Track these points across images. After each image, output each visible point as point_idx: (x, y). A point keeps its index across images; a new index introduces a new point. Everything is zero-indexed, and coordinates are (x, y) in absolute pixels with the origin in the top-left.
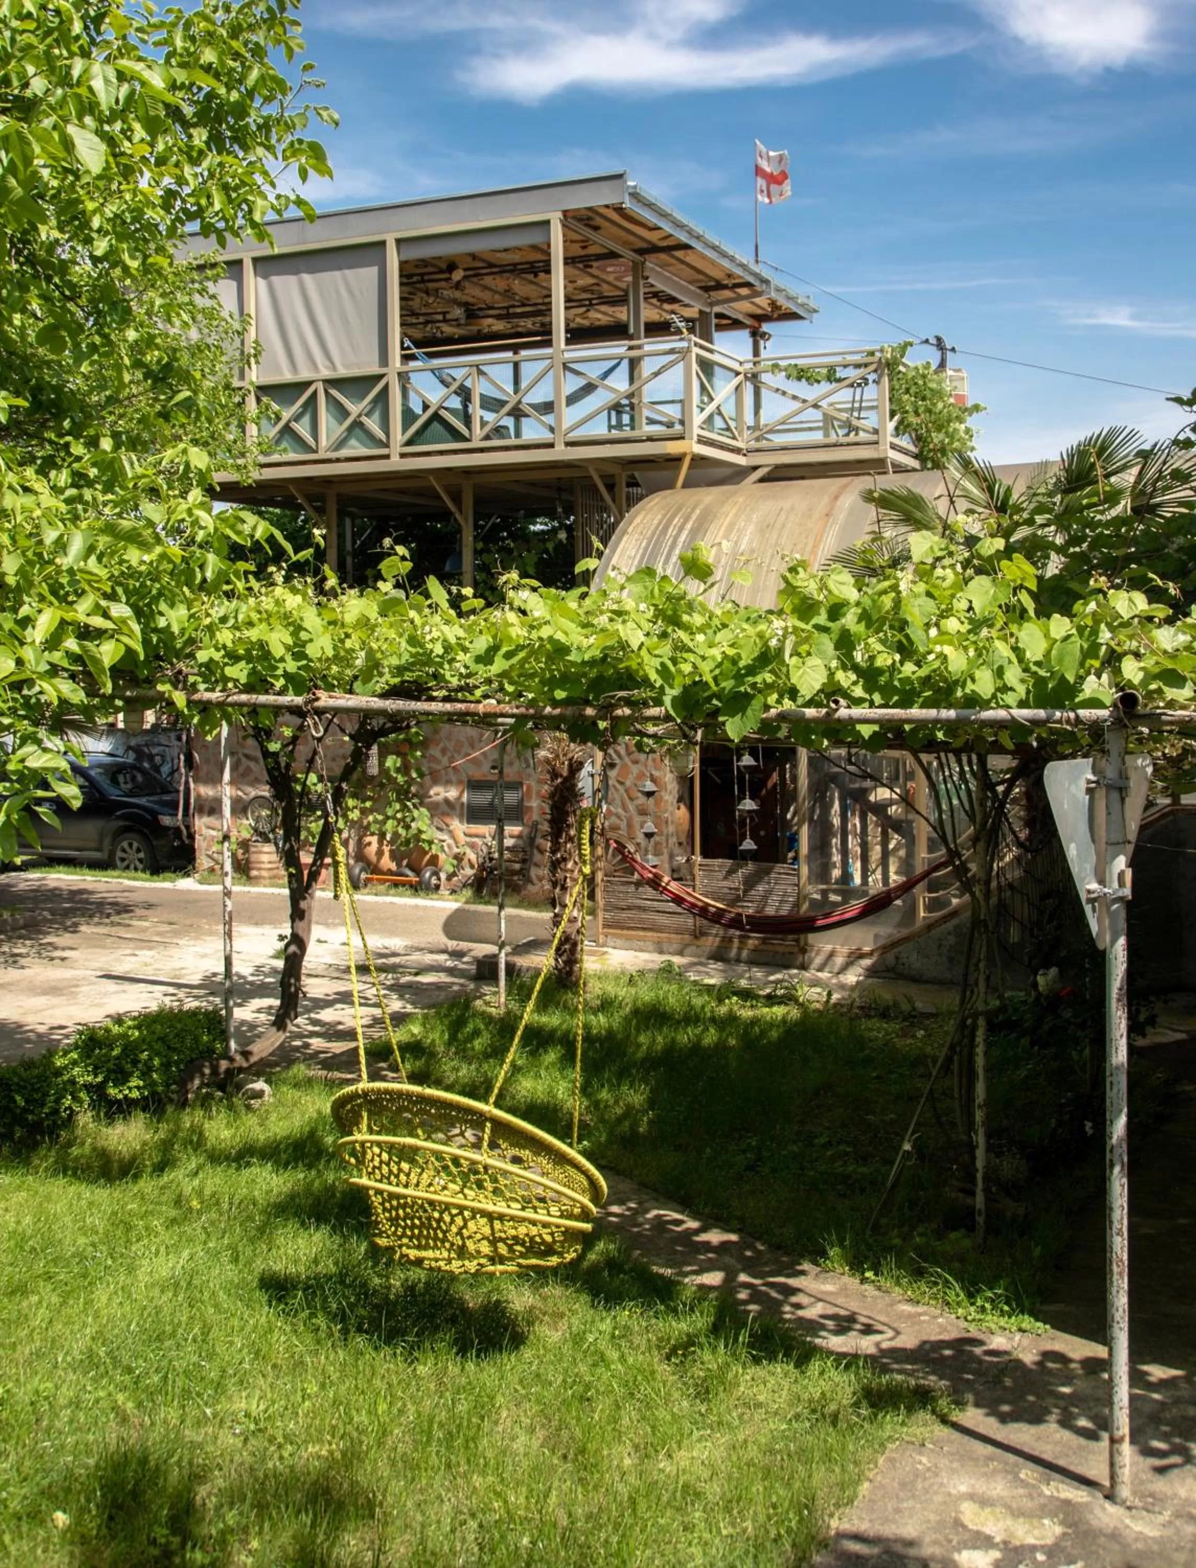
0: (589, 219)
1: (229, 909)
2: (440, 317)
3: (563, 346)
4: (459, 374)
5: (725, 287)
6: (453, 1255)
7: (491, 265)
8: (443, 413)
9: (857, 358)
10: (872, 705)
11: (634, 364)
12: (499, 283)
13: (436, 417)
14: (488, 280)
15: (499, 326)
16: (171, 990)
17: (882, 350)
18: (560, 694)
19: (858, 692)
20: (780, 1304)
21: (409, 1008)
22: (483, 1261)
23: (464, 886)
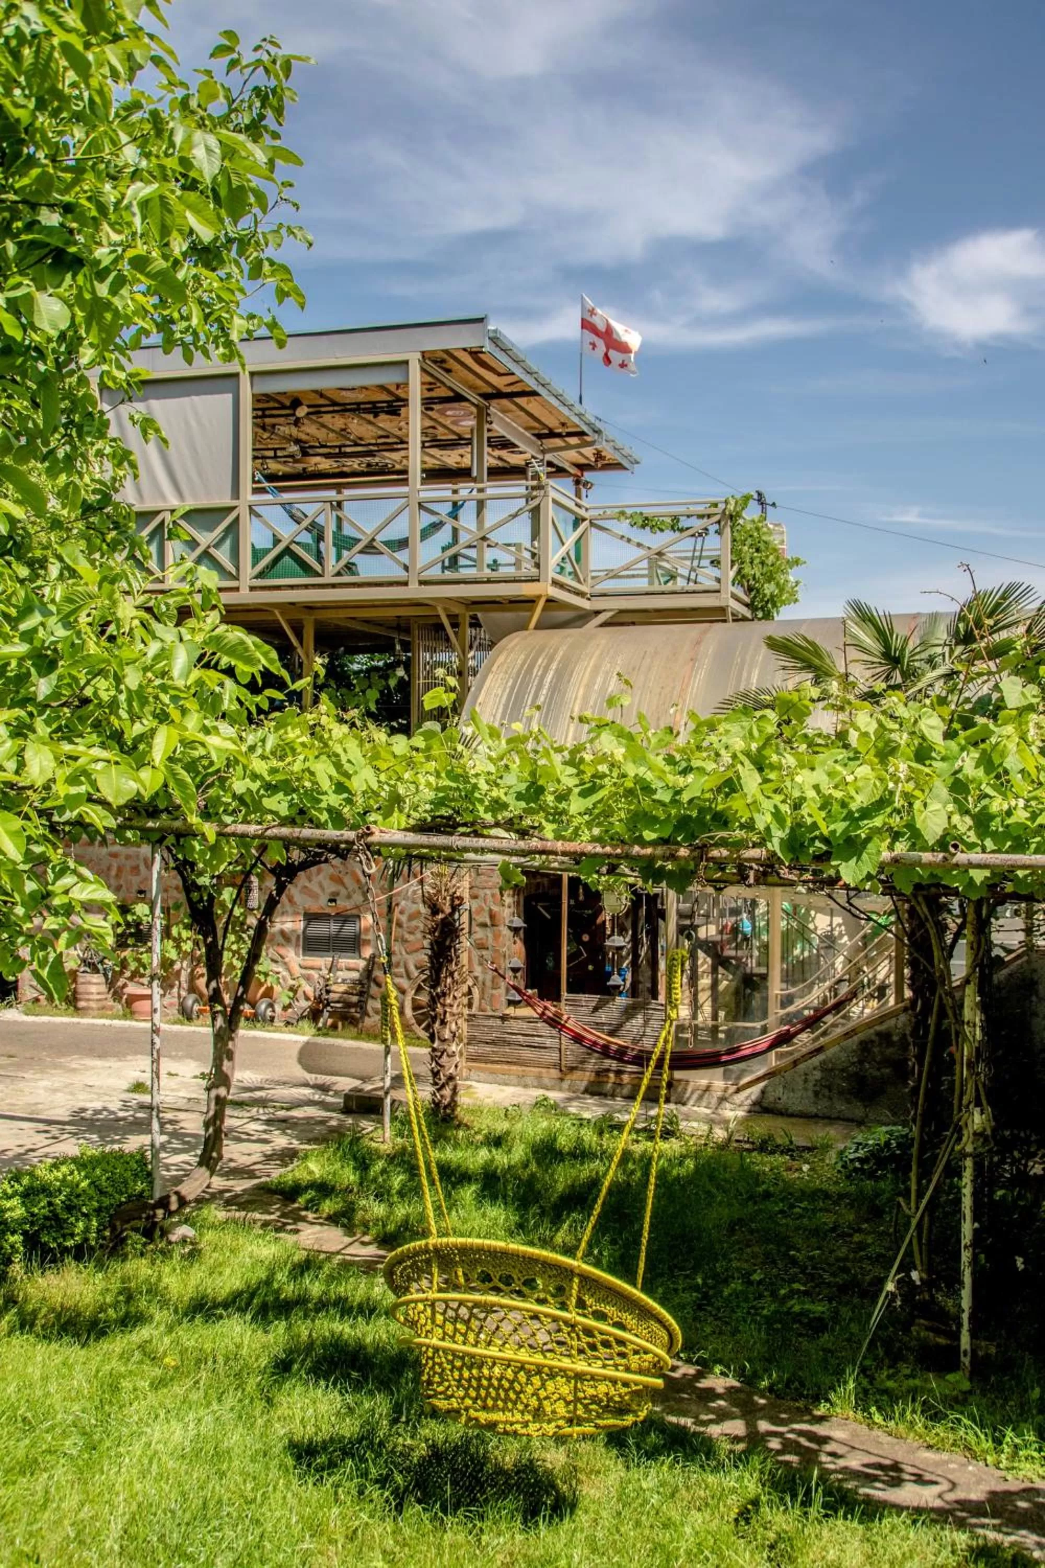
0: (443, 361)
1: (157, 1046)
2: (271, 453)
3: (419, 486)
4: (310, 510)
5: (559, 435)
6: (528, 1417)
7: (334, 404)
8: (294, 547)
9: (701, 509)
10: (984, 851)
11: (481, 505)
12: (337, 422)
13: (287, 551)
14: (327, 419)
15: (325, 465)
16: (41, 1127)
17: (726, 502)
18: (649, 835)
19: (972, 837)
20: (816, 1453)
21: (296, 1143)
22: (561, 1423)
23: (302, 1018)
